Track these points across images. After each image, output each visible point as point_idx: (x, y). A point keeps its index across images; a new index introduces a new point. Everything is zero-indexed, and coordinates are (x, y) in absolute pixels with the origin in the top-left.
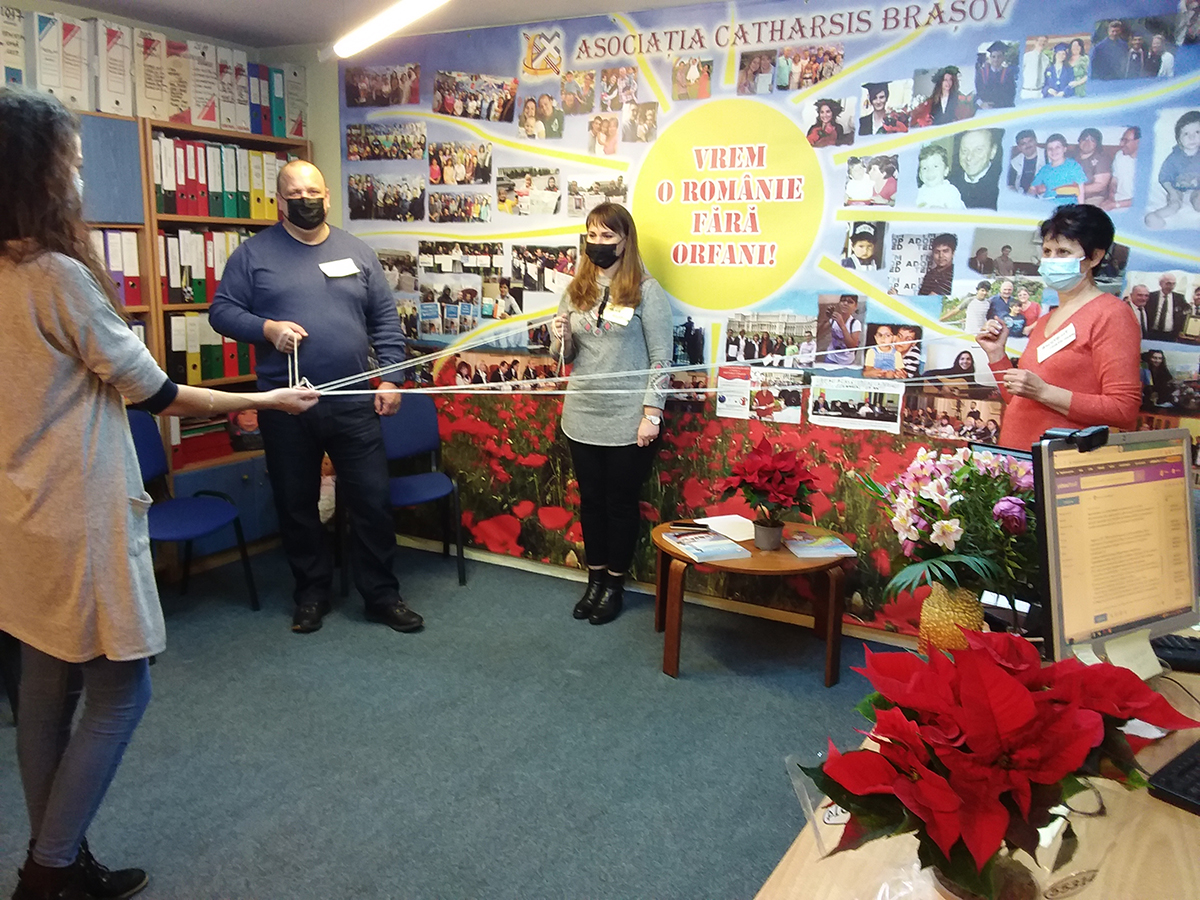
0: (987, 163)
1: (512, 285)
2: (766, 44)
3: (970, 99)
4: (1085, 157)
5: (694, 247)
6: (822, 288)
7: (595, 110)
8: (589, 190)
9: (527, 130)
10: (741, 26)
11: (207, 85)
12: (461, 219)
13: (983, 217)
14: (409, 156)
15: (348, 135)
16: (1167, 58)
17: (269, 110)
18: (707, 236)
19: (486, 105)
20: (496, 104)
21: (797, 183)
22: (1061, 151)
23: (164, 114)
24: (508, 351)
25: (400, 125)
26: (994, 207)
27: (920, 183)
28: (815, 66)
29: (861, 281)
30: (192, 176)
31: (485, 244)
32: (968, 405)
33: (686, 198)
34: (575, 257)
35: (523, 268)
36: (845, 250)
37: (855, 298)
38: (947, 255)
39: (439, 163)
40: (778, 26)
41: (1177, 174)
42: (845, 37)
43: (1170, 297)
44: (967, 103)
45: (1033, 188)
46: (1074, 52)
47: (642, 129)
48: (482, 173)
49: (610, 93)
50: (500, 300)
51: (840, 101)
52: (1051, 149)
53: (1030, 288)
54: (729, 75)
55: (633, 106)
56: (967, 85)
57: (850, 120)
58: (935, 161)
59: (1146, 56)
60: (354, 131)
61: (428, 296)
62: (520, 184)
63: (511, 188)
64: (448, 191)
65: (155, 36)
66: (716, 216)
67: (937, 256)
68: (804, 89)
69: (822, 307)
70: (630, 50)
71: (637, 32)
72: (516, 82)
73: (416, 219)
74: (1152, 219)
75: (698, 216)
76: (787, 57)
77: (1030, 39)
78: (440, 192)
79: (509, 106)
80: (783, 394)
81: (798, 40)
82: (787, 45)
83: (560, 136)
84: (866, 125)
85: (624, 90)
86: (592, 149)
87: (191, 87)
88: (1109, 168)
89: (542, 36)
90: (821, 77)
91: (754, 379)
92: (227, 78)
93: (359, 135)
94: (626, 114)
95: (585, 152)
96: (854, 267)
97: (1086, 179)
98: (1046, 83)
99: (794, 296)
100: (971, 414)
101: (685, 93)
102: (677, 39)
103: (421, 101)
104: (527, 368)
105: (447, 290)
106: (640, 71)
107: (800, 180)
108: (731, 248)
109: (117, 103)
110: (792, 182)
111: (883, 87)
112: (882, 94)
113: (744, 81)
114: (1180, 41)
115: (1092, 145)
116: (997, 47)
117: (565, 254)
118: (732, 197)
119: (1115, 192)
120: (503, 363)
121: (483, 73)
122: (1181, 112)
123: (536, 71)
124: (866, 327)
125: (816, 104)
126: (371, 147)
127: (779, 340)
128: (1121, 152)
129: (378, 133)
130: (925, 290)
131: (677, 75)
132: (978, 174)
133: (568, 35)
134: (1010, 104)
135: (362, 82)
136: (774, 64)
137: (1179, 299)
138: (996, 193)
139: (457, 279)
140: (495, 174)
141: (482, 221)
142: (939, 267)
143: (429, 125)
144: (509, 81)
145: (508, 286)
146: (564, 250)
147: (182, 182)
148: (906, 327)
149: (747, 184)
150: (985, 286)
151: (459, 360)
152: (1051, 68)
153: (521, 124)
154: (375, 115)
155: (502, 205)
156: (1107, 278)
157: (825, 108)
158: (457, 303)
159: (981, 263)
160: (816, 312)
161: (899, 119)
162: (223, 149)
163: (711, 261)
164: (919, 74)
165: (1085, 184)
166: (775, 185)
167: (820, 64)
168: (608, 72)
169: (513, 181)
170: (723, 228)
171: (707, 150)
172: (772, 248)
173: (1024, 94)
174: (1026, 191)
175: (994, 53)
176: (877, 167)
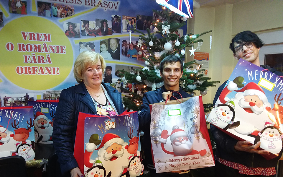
0: (116, 48)
4: (137, 48)
5: (26, 68)
13: (117, 62)
16: (151, 26)
18: (31, 64)
21: (63, 48)
22: (132, 46)
27: (101, 52)
28: (65, 11)
33: (20, 50)
44: (110, 31)
45: (127, 55)
46: (133, 21)
51: (75, 24)
52: (130, 45)
54: (34, 8)
56: (110, 26)
57: (79, 30)
66: (34, 57)
67: (107, 72)
68: (63, 19)
75: (26, 57)
76: (55, 6)
77: (123, 16)
81: (58, 2)
84: (83, 33)
99: (67, 84)
107: (65, 47)
108: (41, 68)
111: (88, 22)
112: (87, 24)
113: (40, 11)
116: (116, 16)
118: (40, 51)
125: (67, 23)
130: (105, 81)
132: (115, 50)
134: (120, 33)
136: (51, 8)
138: (119, 55)
142: (108, 75)
149: (45, 47)
152: (128, 25)
159: (118, 74)
161: (93, 32)
163: (34, 73)
164: (97, 20)
165: (138, 55)
166: (56, 47)
170: (37, 61)
171: (27, 33)
172: (58, 69)
173: (123, 30)
174: (126, 56)
175: (116, 18)
176: (88, 46)
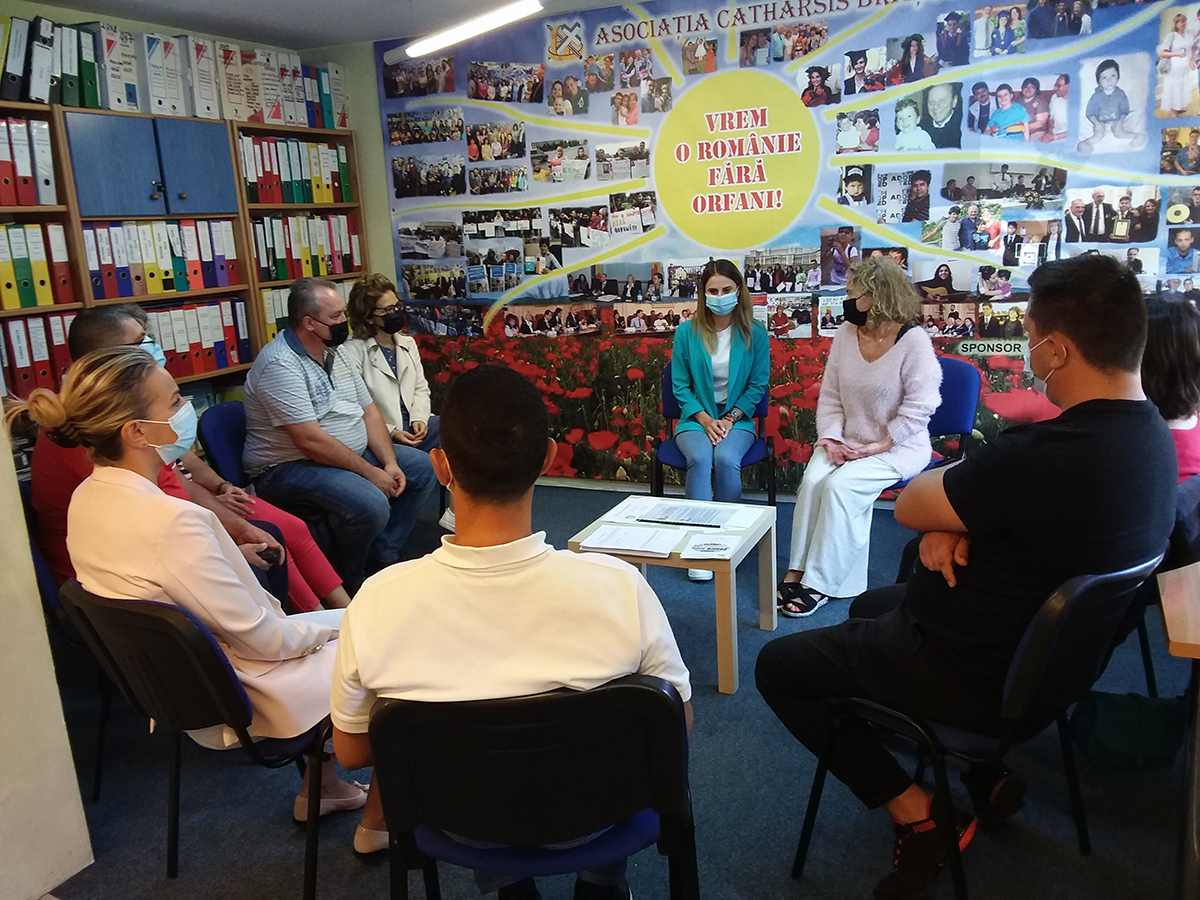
0: (950, 113)
1: (551, 244)
2: (762, 24)
3: (933, 60)
4: (1027, 101)
5: (711, 198)
6: (821, 223)
7: (615, 87)
8: (615, 156)
9: (556, 109)
10: (739, 10)
11: (274, 87)
12: (500, 190)
13: (950, 155)
14: (448, 138)
15: (389, 123)
16: (1086, 19)
17: (320, 105)
18: (722, 187)
19: (516, 89)
20: (526, 87)
21: (795, 137)
22: (1009, 97)
23: (244, 116)
24: (551, 301)
25: (439, 111)
26: (959, 147)
27: (898, 131)
28: (804, 40)
29: (854, 215)
30: (268, 169)
31: (523, 210)
32: (948, 307)
33: (702, 157)
34: (607, 215)
35: (560, 227)
36: (840, 190)
37: (851, 229)
38: (924, 188)
39: (477, 142)
40: (770, 9)
41: (1099, 110)
42: (828, 14)
43: (1101, 206)
44: (931, 63)
45: (988, 128)
46: (1013, 17)
47: (658, 101)
48: (517, 148)
49: (629, 72)
50: (541, 258)
51: (827, 68)
52: (1000, 96)
53: (992, 209)
54: (732, 51)
55: (649, 82)
56: (930, 49)
57: (836, 83)
58: (908, 111)
59: (1069, 18)
60: (394, 120)
61: (474, 260)
62: (553, 156)
63: (544, 160)
64: (487, 166)
65: (232, 47)
66: (728, 170)
67: (915, 189)
68: (796, 60)
69: (824, 239)
70: (643, 33)
71: (649, 18)
72: (543, 67)
73: (458, 193)
74: (1083, 146)
75: (712, 171)
76: (780, 34)
77: (978, 9)
78: (479, 167)
79: (537, 89)
80: (795, 315)
81: (788, 18)
82: (778, 23)
83: (586, 112)
84: (850, 87)
85: (641, 69)
86: (615, 121)
87: (261, 92)
88: (1047, 109)
89: (564, 26)
90: (810, 49)
91: (770, 304)
92: (287, 80)
93: (400, 122)
94: (644, 88)
95: (609, 124)
96: (849, 204)
97: (1030, 119)
98: (993, 44)
99: (799, 232)
100: (951, 315)
101: (693, 69)
102: (684, 23)
103: (457, 89)
104: (570, 314)
105: (491, 253)
106: (653, 52)
107: (798, 135)
108: (743, 195)
109: (208, 108)
110: (791, 137)
111: (862, 54)
112: (862, 60)
113: (745, 56)
114: (1094, 6)
115: (1033, 91)
116: (952, 17)
117: (598, 213)
118: (741, 153)
119: (1053, 127)
120: (547, 312)
121: (513, 62)
122: (1101, 60)
123: (560, 57)
124: (861, 252)
125: (807, 71)
126: (411, 132)
127: (789, 269)
128: (1055, 95)
129: (417, 120)
130: (907, 218)
131: (687, 54)
132: (943, 120)
133: (587, 24)
134: (966, 62)
135: (398, 75)
136: (770, 41)
137: (1108, 208)
138: (960, 134)
139: (501, 242)
140: (529, 149)
141: (520, 190)
142: (917, 198)
143: (465, 109)
144: (536, 67)
145: (548, 245)
146: (596, 209)
147: (261, 175)
148: (894, 249)
149: (753, 140)
150: (955, 210)
151: (506, 313)
152: (996, 31)
153: (550, 104)
154: (413, 104)
155: (537, 175)
156: (1051, 196)
157: (815, 74)
158: (501, 263)
159: (951, 192)
160: (819, 243)
161: (877, 80)
162: (289, 143)
163: (727, 208)
164: (891, 42)
165: (1029, 123)
166: (777, 139)
167: (808, 38)
168: (626, 54)
169: (546, 153)
170: (735, 180)
171: (716, 115)
172: (779, 193)
173: (976, 54)
174: (983, 132)
175: (950, 22)
176: (861, 120)
